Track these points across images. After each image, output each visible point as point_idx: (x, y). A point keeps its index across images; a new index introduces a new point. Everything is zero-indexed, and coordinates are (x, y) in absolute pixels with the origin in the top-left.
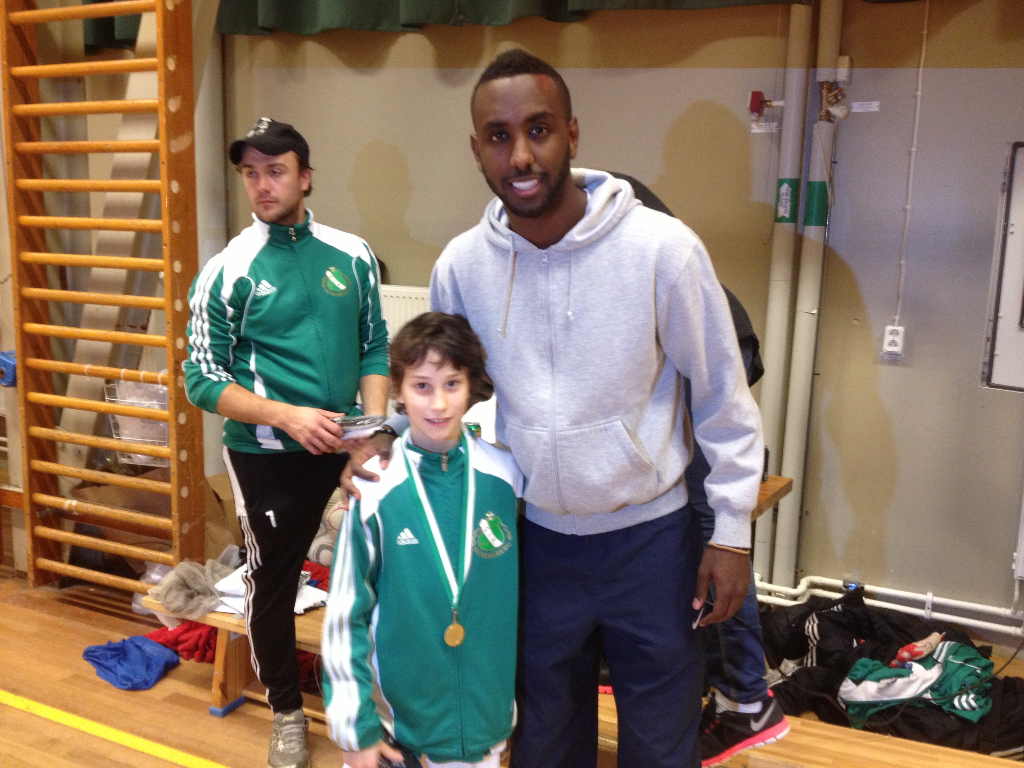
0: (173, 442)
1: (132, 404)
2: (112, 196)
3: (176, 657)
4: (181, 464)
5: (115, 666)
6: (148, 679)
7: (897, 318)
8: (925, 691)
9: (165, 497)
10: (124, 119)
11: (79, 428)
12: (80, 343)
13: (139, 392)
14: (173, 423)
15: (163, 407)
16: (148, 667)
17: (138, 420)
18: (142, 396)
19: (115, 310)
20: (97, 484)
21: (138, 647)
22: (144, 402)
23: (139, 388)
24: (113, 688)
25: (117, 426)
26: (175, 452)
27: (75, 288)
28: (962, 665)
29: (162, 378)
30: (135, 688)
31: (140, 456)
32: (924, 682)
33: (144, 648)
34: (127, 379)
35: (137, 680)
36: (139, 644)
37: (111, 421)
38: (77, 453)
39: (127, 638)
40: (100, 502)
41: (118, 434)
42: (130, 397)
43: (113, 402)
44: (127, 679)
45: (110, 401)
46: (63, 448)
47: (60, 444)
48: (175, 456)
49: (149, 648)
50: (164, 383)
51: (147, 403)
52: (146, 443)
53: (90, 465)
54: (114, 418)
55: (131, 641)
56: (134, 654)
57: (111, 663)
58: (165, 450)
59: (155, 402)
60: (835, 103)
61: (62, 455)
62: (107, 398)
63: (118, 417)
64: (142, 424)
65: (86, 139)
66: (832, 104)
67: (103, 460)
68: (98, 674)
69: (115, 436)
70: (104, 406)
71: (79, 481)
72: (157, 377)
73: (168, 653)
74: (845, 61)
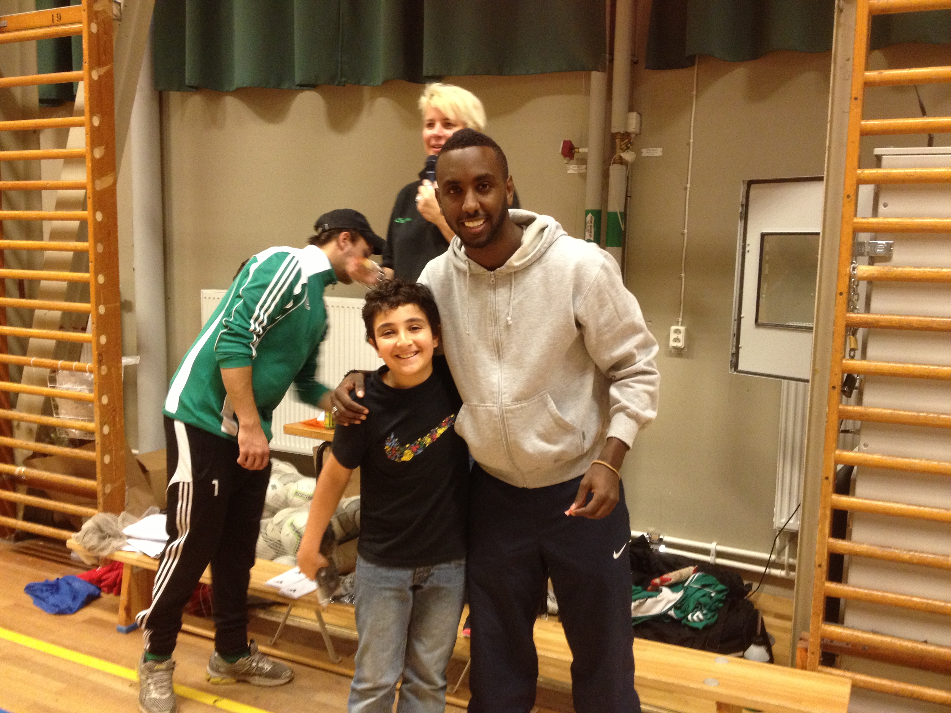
0: (97, 418)
1: (68, 389)
2: (56, 224)
3: (97, 592)
4: (103, 436)
5: (48, 597)
6: (72, 606)
7: (680, 320)
8: (670, 609)
9: (92, 464)
10: (66, 163)
11: (30, 409)
12: (32, 341)
13: (73, 379)
14: (97, 403)
15: (91, 391)
16: (74, 598)
17: (72, 402)
18: (75, 383)
19: (58, 314)
20: (45, 455)
21: (68, 584)
22: (76, 387)
23: (73, 376)
24: (44, 613)
25: (56, 407)
26: (99, 426)
27: (31, 297)
28: (699, 589)
29: (89, 368)
30: (61, 612)
31: (74, 431)
32: (669, 602)
33: (73, 584)
34: (63, 369)
35: (63, 606)
36: (70, 582)
37: (52, 403)
38: (28, 431)
39: (61, 577)
40: (46, 470)
41: (57, 414)
42: (66, 384)
43: (54, 387)
44: (56, 606)
45: (51, 387)
46: (18, 425)
47: (15, 423)
48: (99, 430)
49: (77, 585)
50: (91, 372)
51: (79, 388)
52: (78, 420)
53: (39, 440)
54: (54, 400)
55: (64, 579)
56: (64, 588)
57: (45, 594)
58: (91, 426)
59: (84, 387)
60: (626, 149)
61: (16, 432)
62: (49, 385)
63: (57, 400)
64: (75, 405)
65: (40, 179)
66: (623, 151)
67: (48, 435)
68: (35, 603)
69: (55, 415)
70: (47, 390)
71: (31, 453)
72: (85, 367)
73: (92, 589)
74: (634, 116)
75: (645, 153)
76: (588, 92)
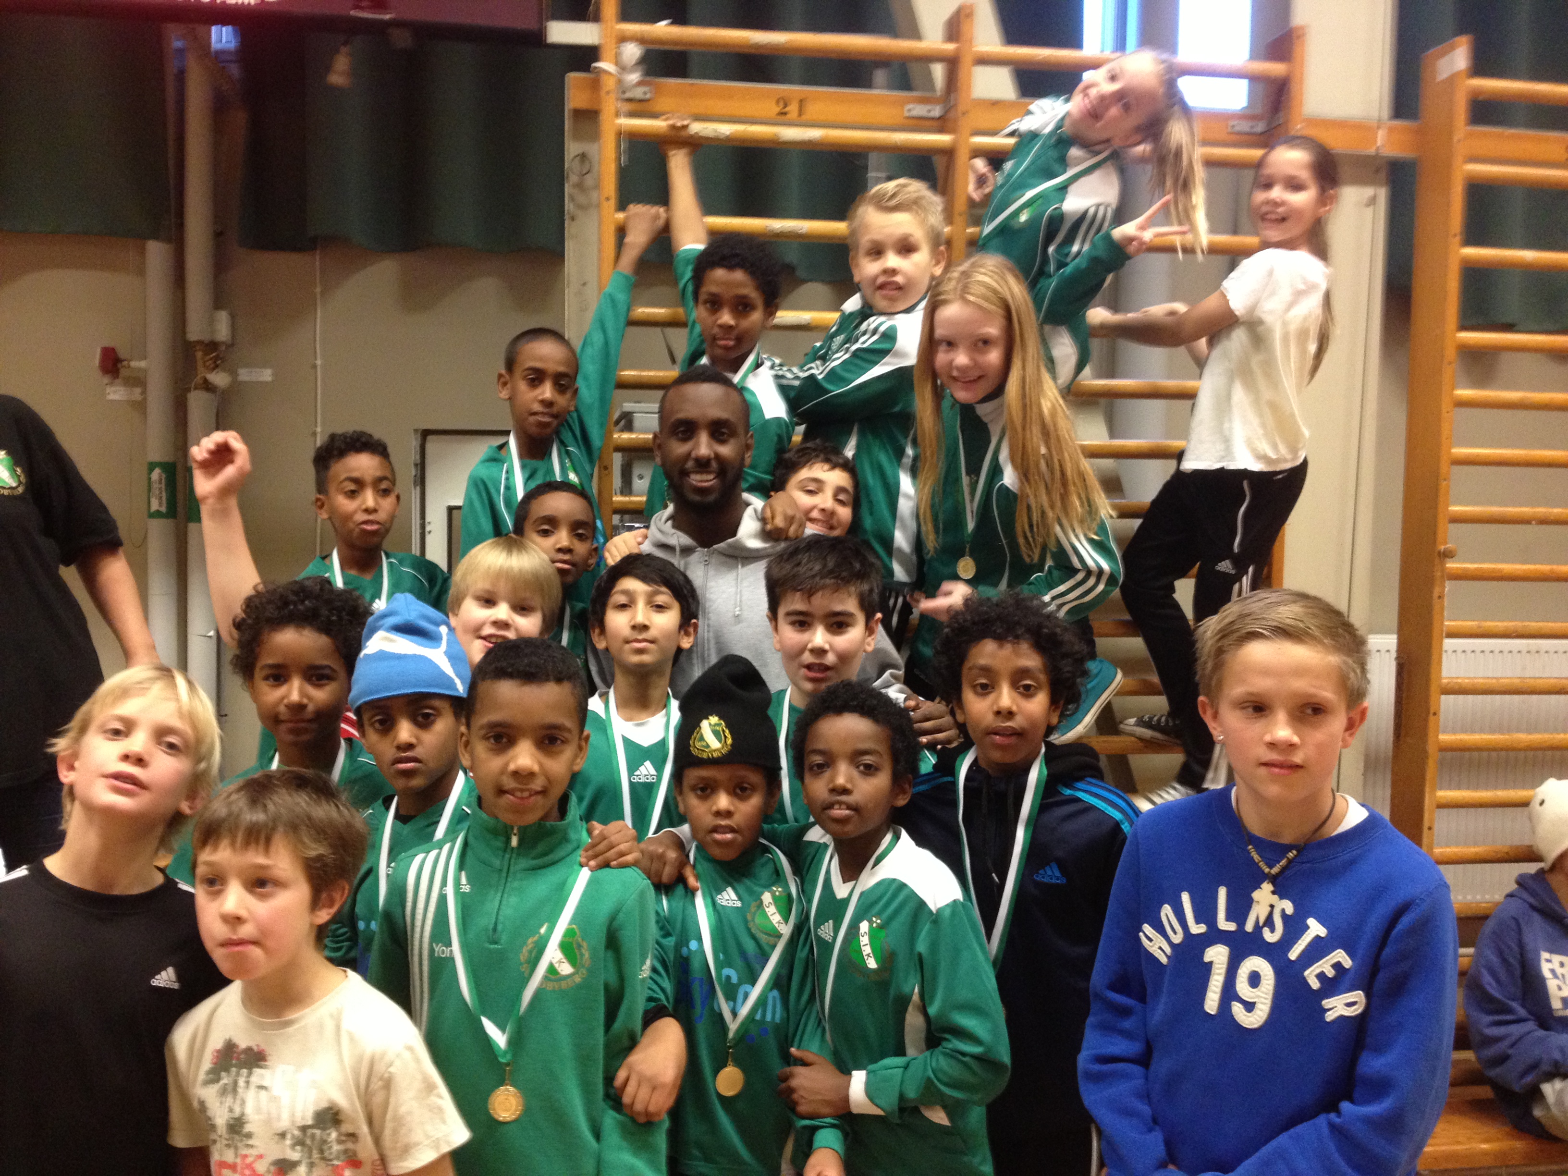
60: (214, 369)
66: (210, 370)
74: (223, 317)
75: (244, 375)
76: (141, 272)
